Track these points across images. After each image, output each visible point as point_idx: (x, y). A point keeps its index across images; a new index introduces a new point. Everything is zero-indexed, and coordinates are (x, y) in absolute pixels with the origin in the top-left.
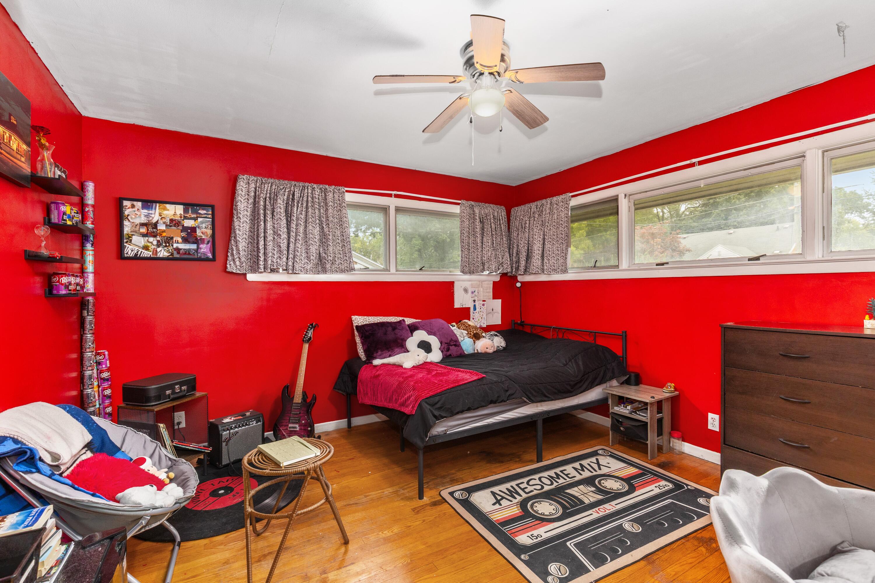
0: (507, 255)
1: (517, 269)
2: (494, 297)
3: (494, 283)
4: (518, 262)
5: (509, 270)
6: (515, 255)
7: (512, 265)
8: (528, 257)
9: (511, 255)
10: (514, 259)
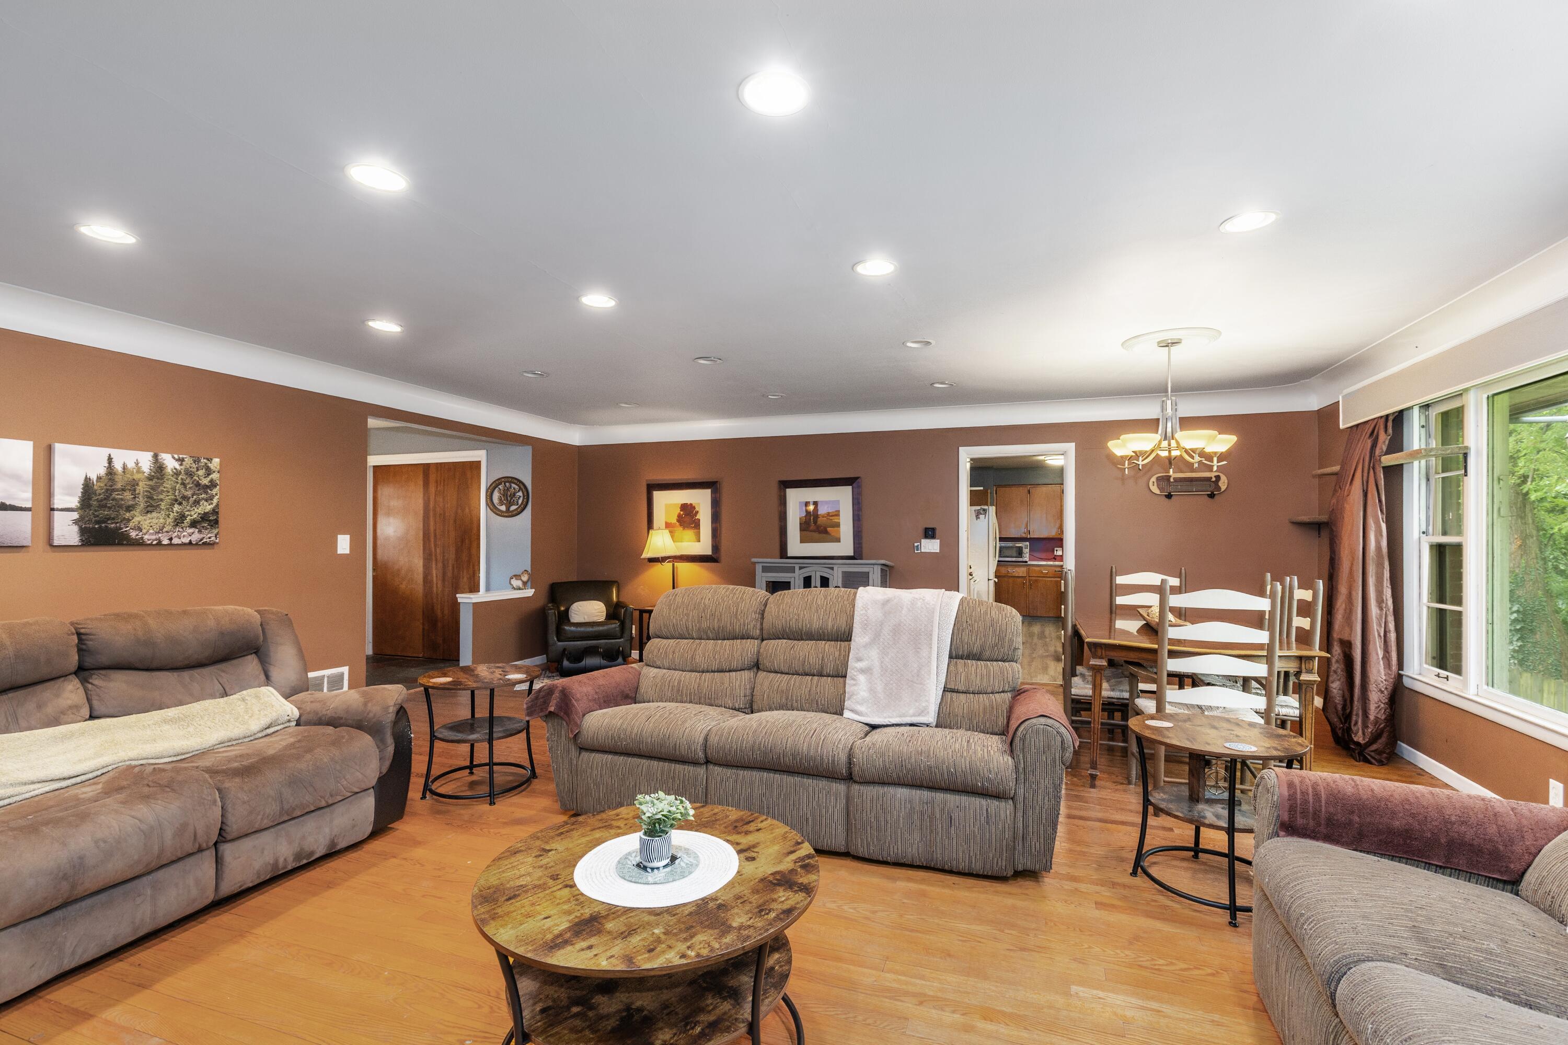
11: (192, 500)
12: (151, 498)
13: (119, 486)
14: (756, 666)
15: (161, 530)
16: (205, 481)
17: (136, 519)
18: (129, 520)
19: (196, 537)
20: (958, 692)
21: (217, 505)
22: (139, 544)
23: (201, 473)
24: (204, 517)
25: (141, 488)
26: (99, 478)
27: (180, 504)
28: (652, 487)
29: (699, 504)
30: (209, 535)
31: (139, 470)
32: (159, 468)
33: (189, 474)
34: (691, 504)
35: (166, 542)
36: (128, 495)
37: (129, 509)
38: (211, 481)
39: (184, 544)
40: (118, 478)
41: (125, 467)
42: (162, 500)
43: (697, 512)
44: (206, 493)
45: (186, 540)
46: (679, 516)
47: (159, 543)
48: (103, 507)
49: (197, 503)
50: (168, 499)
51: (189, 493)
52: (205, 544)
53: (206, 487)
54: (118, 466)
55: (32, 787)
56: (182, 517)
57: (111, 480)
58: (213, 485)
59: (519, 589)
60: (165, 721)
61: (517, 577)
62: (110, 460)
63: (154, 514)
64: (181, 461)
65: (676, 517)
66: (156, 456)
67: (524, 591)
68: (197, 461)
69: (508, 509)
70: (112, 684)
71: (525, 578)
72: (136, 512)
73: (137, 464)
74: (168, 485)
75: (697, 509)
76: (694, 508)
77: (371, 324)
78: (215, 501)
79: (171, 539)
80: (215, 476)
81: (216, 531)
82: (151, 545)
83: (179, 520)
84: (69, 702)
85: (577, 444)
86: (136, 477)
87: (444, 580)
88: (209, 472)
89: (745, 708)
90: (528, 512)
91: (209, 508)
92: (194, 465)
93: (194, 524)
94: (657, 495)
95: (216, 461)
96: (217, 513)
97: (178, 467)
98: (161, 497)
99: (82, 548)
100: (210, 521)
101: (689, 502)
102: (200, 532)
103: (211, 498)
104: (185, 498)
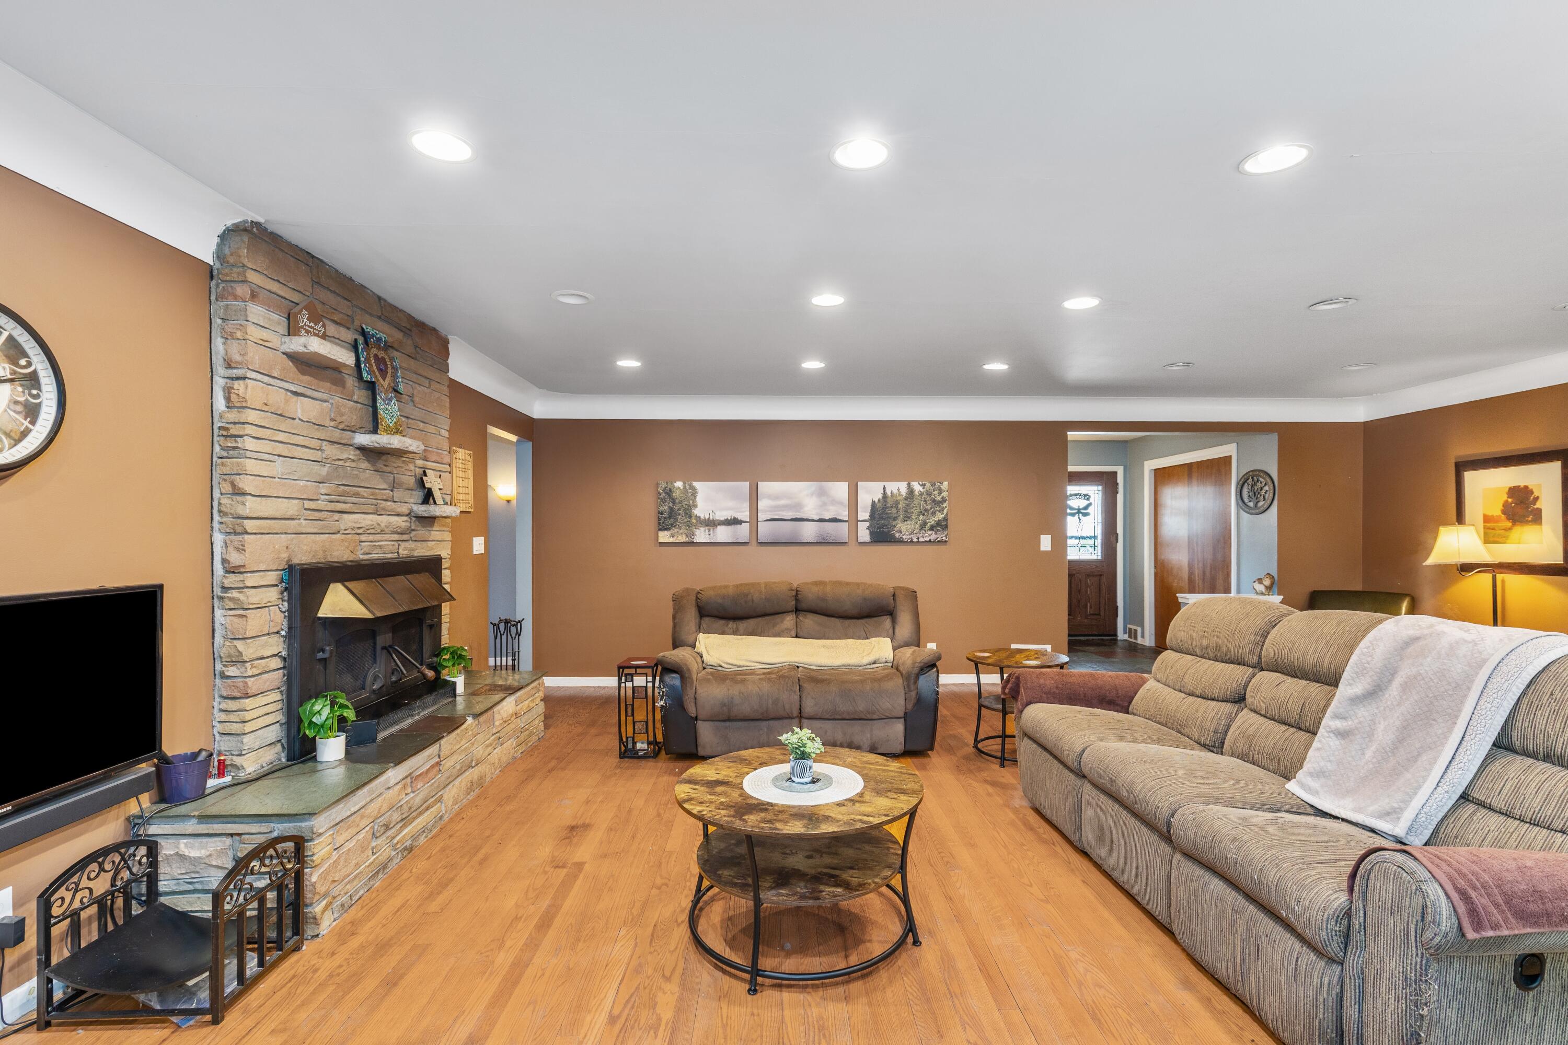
11: (930, 512)
12: (906, 511)
13: (889, 505)
14: (1239, 699)
15: (912, 533)
16: (939, 498)
17: (899, 526)
18: (895, 526)
19: (933, 537)
20: (1490, 808)
21: (947, 514)
22: (900, 541)
23: (936, 492)
24: (939, 523)
25: (901, 505)
26: (879, 501)
27: (923, 515)
28: (1462, 466)
29: (1539, 486)
30: (941, 536)
31: (900, 495)
32: (911, 491)
33: (929, 494)
34: (1526, 487)
35: (915, 540)
36: (894, 510)
37: (895, 519)
38: (943, 498)
39: (926, 542)
40: (889, 500)
41: (892, 493)
42: (913, 513)
43: (1537, 499)
44: (940, 506)
45: (927, 539)
46: (1506, 505)
47: (912, 541)
48: (881, 518)
49: (934, 513)
50: (916, 512)
51: (929, 507)
52: (939, 541)
53: (940, 502)
54: (889, 492)
55: (756, 664)
56: (924, 524)
57: (886, 501)
58: (944, 500)
59: (1262, 594)
60: (824, 646)
61: (1260, 581)
62: (884, 489)
63: (909, 522)
64: (924, 485)
65: (1500, 507)
66: (909, 484)
67: (1267, 597)
68: (933, 485)
69: (1256, 505)
70: (807, 620)
71: (1267, 582)
72: (898, 521)
73: (899, 490)
74: (916, 502)
75: (1536, 494)
76: (1532, 492)
77: (986, 367)
78: (945, 511)
79: (918, 538)
80: (945, 494)
81: (946, 533)
82: (907, 542)
83: (923, 526)
84: (786, 626)
85: (1362, 420)
86: (899, 498)
87: (1203, 580)
88: (941, 491)
89: (1214, 746)
90: (1274, 509)
91: (941, 517)
92: (932, 488)
93: (932, 528)
94: (1470, 477)
95: (946, 483)
96: (947, 520)
97: (922, 490)
98: (913, 510)
99: (872, 544)
100: (942, 526)
101: (1522, 484)
102: (936, 533)
103: (941, 511)
104: (926, 510)
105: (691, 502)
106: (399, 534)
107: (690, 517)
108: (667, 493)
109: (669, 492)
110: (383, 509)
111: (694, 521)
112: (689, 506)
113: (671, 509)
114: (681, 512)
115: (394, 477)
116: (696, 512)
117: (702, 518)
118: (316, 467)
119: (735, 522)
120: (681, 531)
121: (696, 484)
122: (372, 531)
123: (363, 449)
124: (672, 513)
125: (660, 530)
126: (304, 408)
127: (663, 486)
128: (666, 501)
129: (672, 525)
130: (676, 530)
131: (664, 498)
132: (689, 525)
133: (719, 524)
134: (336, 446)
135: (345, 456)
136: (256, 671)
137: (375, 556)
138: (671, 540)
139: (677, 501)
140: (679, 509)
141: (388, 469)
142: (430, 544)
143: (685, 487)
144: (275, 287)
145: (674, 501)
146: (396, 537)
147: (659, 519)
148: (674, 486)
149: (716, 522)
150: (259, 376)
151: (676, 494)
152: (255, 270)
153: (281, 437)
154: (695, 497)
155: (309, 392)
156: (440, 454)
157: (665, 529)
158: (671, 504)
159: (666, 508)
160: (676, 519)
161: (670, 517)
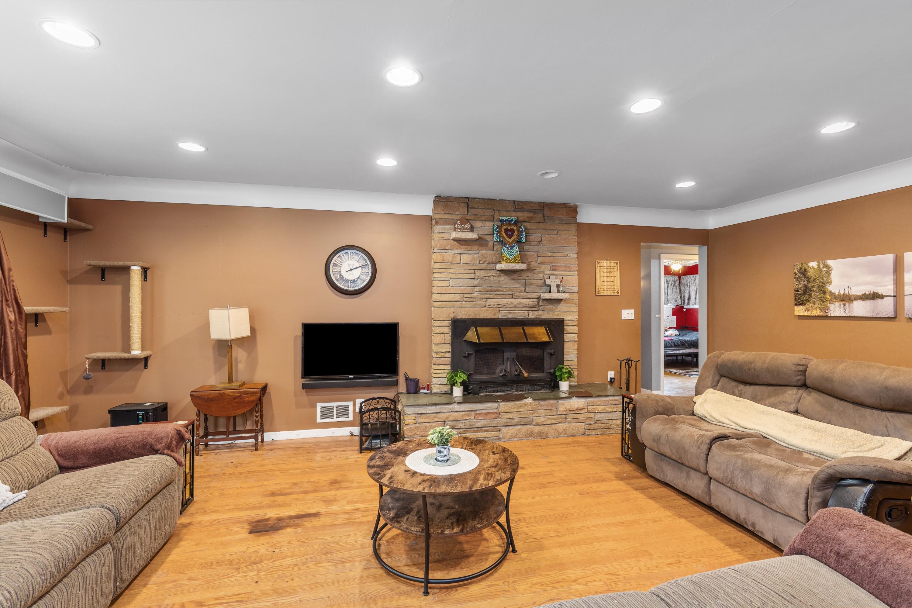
0: (679, 297)
1: (684, 303)
2: (673, 315)
3: (673, 309)
4: (684, 300)
5: (680, 304)
6: (683, 297)
7: (681, 301)
8: (689, 298)
9: (681, 297)
10: (682, 299)
105: (825, 279)
106: (529, 307)
107: (824, 293)
108: (802, 273)
109: (804, 272)
110: (517, 296)
111: (828, 296)
112: (823, 283)
113: (806, 286)
114: (815, 289)
115: (526, 281)
116: (830, 288)
117: (837, 293)
118: (472, 281)
119: (875, 296)
120: (816, 306)
121: (829, 262)
122: (508, 306)
123: (502, 271)
124: (807, 290)
125: (796, 305)
126: (466, 258)
127: (799, 267)
128: (801, 280)
129: (807, 300)
130: (811, 305)
131: (800, 277)
132: (823, 301)
133: (855, 299)
134: (484, 271)
135: (489, 275)
136: (438, 356)
137: (510, 317)
138: (806, 314)
139: (812, 279)
140: (813, 287)
141: (522, 278)
142: (556, 313)
143: (819, 267)
144: (447, 216)
145: (808, 280)
146: (527, 309)
147: (796, 296)
148: (809, 267)
149: (852, 298)
150: (439, 251)
151: (811, 273)
152: (438, 213)
153: (452, 271)
154: (829, 274)
155: (466, 252)
156: (568, 266)
157: (801, 304)
158: (806, 282)
159: (801, 286)
160: (810, 295)
161: (805, 294)
